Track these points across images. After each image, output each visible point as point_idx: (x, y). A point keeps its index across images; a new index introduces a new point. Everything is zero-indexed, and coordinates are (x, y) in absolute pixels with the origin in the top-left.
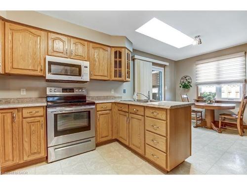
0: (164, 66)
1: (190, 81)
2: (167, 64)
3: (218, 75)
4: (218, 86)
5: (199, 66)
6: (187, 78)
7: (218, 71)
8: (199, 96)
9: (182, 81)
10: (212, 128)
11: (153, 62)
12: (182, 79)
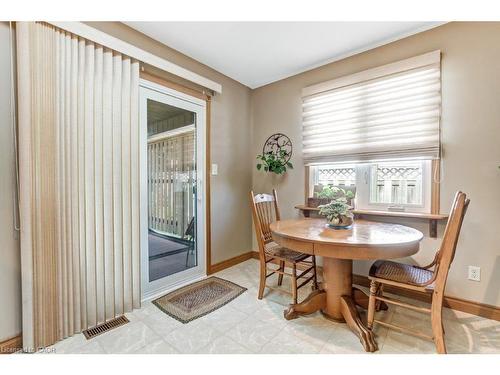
0: (209, 95)
1: (286, 148)
2: (217, 88)
3: (364, 129)
4: (362, 165)
5: (313, 102)
6: (281, 141)
7: (364, 118)
8: (311, 196)
9: (268, 149)
10: (342, 320)
11: (142, 63)
12: (267, 143)
